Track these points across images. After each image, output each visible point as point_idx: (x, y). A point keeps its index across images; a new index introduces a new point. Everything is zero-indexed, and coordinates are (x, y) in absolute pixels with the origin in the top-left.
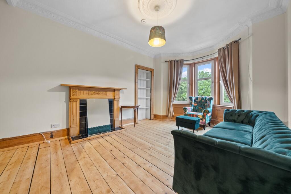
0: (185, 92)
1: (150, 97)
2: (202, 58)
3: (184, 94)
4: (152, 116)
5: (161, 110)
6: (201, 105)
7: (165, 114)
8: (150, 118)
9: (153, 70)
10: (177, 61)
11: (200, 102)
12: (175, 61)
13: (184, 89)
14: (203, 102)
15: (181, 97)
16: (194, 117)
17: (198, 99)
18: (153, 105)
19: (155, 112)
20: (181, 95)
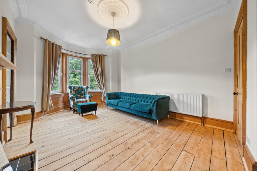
2: (76, 53)
6: (79, 93)
11: (77, 90)
12: (53, 44)
14: (80, 90)
16: (81, 103)
17: (75, 88)
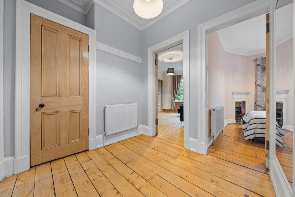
0: (181, 94)
1: (160, 98)
3: (181, 96)
4: (162, 110)
5: (167, 106)
7: (170, 109)
8: (160, 111)
9: (162, 81)
10: (178, 76)
12: (176, 76)
13: (181, 92)
15: (178, 99)
18: (162, 103)
19: (164, 108)
20: (178, 97)
